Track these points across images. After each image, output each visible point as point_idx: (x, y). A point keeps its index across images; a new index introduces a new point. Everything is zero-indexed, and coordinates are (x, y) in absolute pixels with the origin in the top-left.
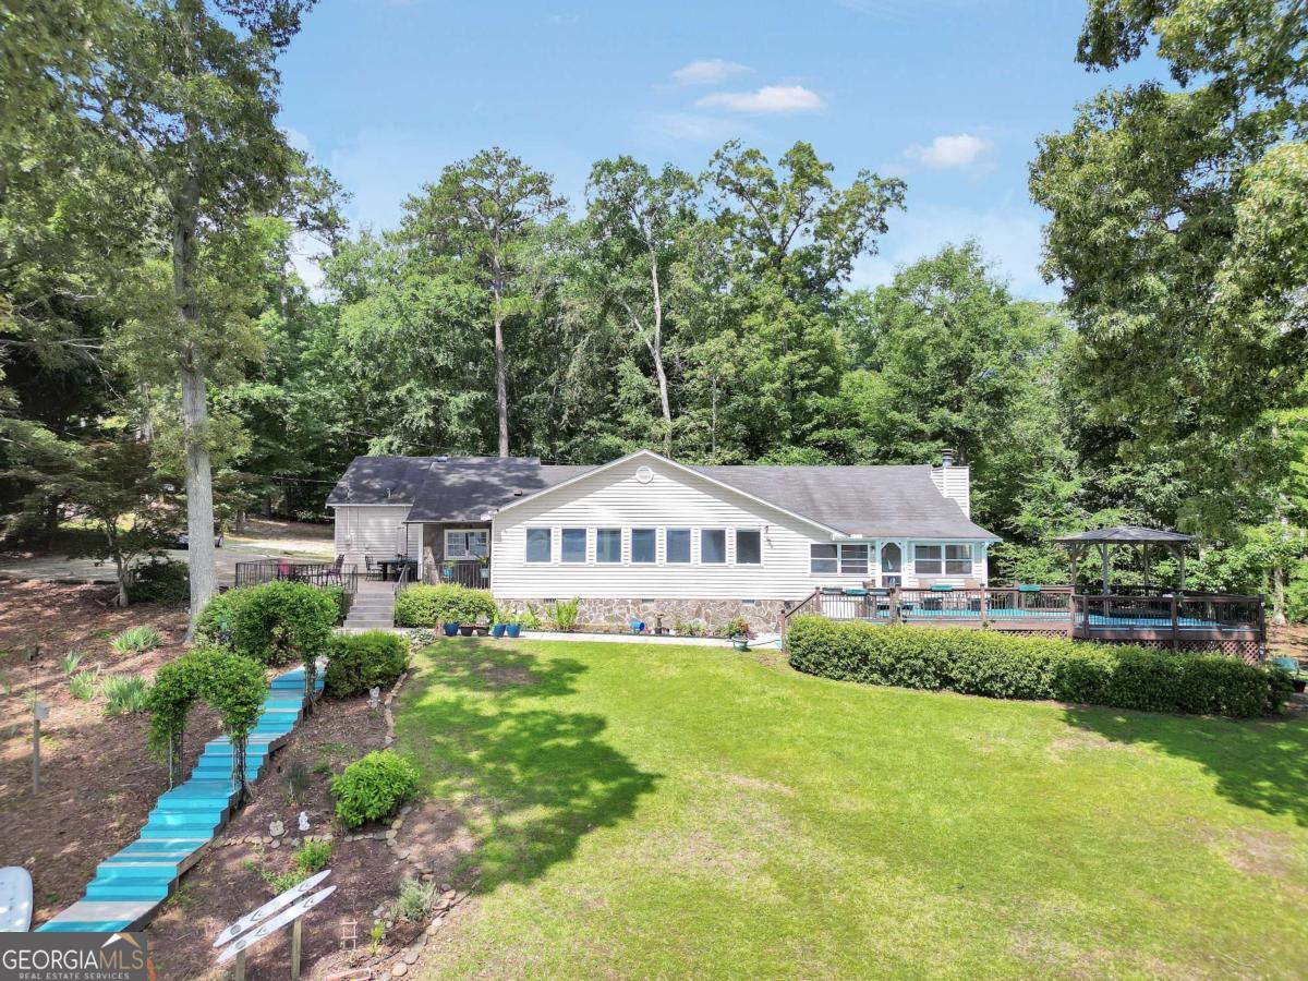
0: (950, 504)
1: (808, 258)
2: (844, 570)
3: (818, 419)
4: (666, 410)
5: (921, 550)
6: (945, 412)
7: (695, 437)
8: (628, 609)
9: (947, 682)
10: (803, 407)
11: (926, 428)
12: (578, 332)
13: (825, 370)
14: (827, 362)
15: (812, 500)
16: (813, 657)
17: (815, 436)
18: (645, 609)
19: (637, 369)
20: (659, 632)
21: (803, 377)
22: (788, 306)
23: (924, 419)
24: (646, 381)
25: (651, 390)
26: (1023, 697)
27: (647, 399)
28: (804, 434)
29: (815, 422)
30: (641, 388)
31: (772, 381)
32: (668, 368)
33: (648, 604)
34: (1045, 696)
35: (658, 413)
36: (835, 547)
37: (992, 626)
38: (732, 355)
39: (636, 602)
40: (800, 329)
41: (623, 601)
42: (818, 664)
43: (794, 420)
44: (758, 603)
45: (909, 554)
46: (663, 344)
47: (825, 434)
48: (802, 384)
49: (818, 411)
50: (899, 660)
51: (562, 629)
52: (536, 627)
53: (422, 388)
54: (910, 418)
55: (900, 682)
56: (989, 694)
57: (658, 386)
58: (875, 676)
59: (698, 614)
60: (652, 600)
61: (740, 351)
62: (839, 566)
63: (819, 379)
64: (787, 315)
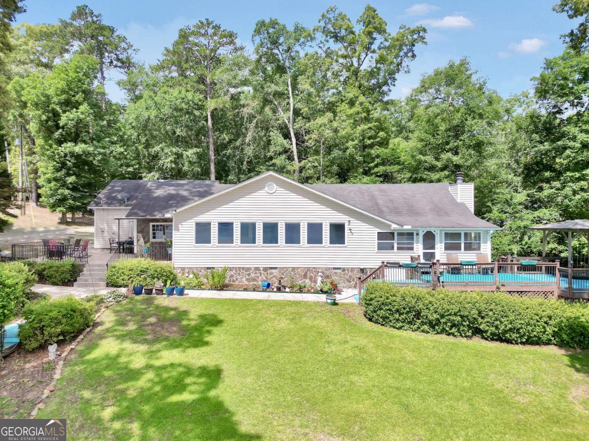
0: (463, 206)
1: (372, 74)
2: (399, 249)
3: (377, 161)
4: (296, 157)
5: (448, 235)
6: (449, 154)
7: (311, 172)
8: (261, 273)
9: (477, 332)
10: (369, 155)
11: (439, 164)
12: (251, 117)
13: (382, 134)
14: (382, 130)
15: (377, 204)
16: (382, 313)
17: (376, 170)
18: (271, 273)
19: (281, 135)
20: (279, 290)
21: (369, 138)
22: (362, 98)
23: (437, 159)
24: (285, 142)
25: (287, 146)
26: (532, 343)
27: (286, 151)
28: (370, 169)
29: (376, 162)
30: (282, 145)
31: (353, 140)
32: (297, 135)
33: (273, 271)
34: (548, 343)
35: (290, 158)
36: (393, 234)
37: (502, 289)
38: (331, 126)
39: (265, 269)
40: (368, 112)
41: (257, 269)
42: (385, 318)
43: (364, 162)
44: (344, 270)
45: (441, 238)
46: (294, 121)
47: (381, 169)
48: (369, 142)
49: (378, 156)
50: (442, 316)
51: (216, 289)
52: (199, 287)
53: (168, 146)
54: (429, 159)
55: (443, 331)
56: (508, 341)
57: (292, 144)
58: (426, 327)
59: (305, 276)
60: (276, 268)
61: (335, 124)
62: (396, 246)
63: (378, 139)
64: (361, 104)
